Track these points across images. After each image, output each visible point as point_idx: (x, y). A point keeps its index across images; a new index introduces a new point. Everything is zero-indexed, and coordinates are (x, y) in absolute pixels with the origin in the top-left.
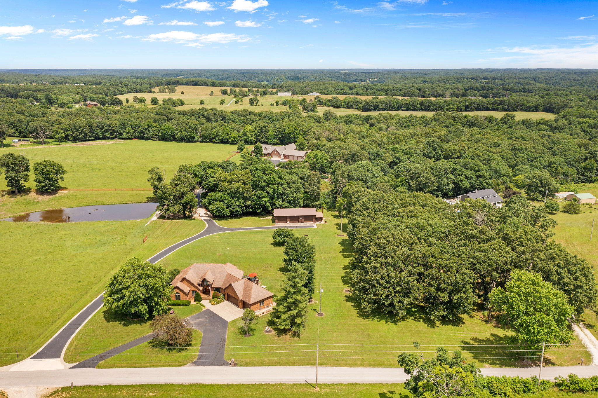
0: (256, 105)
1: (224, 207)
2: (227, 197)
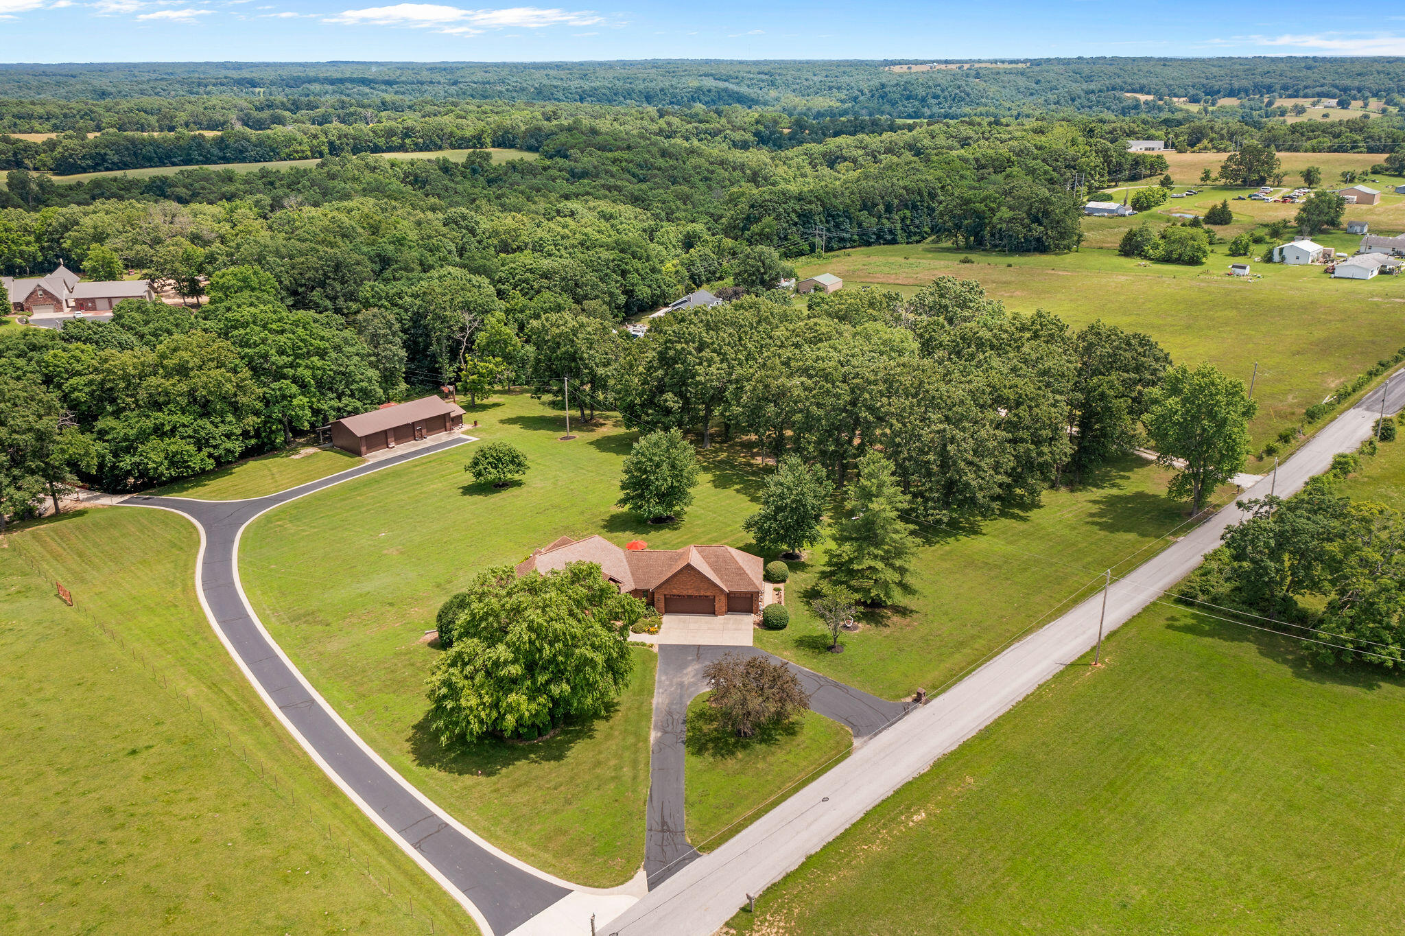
1: (192, 448)
2: (186, 419)
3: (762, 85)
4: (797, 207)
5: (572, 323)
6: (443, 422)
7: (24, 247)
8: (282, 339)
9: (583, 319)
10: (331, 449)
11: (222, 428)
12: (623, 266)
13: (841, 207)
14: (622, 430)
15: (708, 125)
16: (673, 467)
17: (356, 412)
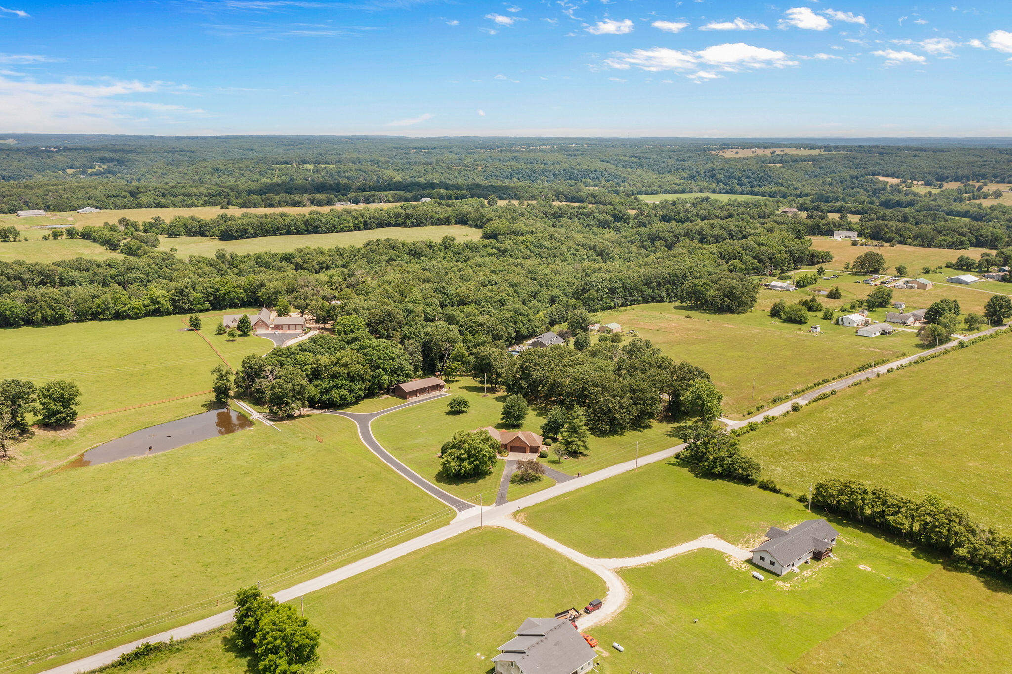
0: (15, 241)
1: (348, 393)
2: (347, 383)
3: (633, 165)
4: (608, 285)
5: (489, 351)
6: (437, 387)
7: (239, 295)
8: (379, 353)
9: (494, 350)
10: (394, 396)
11: (358, 386)
12: (515, 320)
13: (632, 284)
14: (506, 394)
15: (584, 210)
16: (519, 407)
17: (404, 382)
